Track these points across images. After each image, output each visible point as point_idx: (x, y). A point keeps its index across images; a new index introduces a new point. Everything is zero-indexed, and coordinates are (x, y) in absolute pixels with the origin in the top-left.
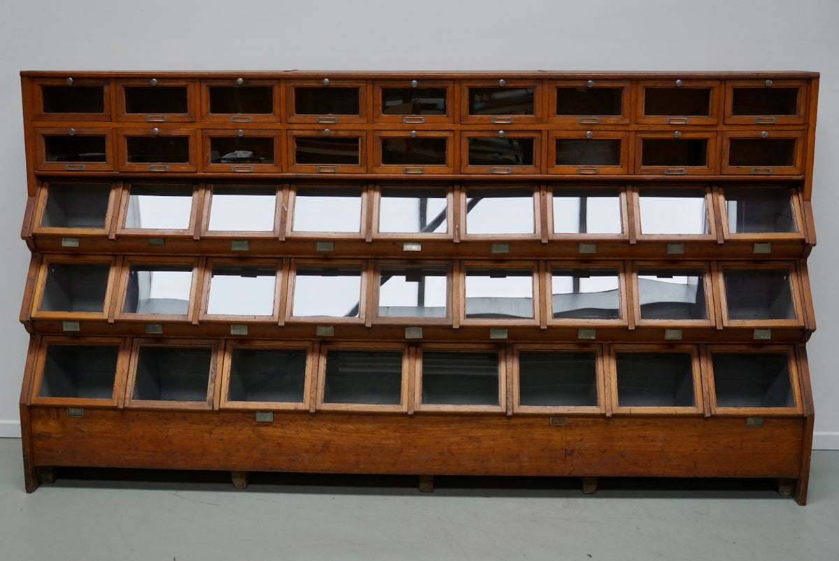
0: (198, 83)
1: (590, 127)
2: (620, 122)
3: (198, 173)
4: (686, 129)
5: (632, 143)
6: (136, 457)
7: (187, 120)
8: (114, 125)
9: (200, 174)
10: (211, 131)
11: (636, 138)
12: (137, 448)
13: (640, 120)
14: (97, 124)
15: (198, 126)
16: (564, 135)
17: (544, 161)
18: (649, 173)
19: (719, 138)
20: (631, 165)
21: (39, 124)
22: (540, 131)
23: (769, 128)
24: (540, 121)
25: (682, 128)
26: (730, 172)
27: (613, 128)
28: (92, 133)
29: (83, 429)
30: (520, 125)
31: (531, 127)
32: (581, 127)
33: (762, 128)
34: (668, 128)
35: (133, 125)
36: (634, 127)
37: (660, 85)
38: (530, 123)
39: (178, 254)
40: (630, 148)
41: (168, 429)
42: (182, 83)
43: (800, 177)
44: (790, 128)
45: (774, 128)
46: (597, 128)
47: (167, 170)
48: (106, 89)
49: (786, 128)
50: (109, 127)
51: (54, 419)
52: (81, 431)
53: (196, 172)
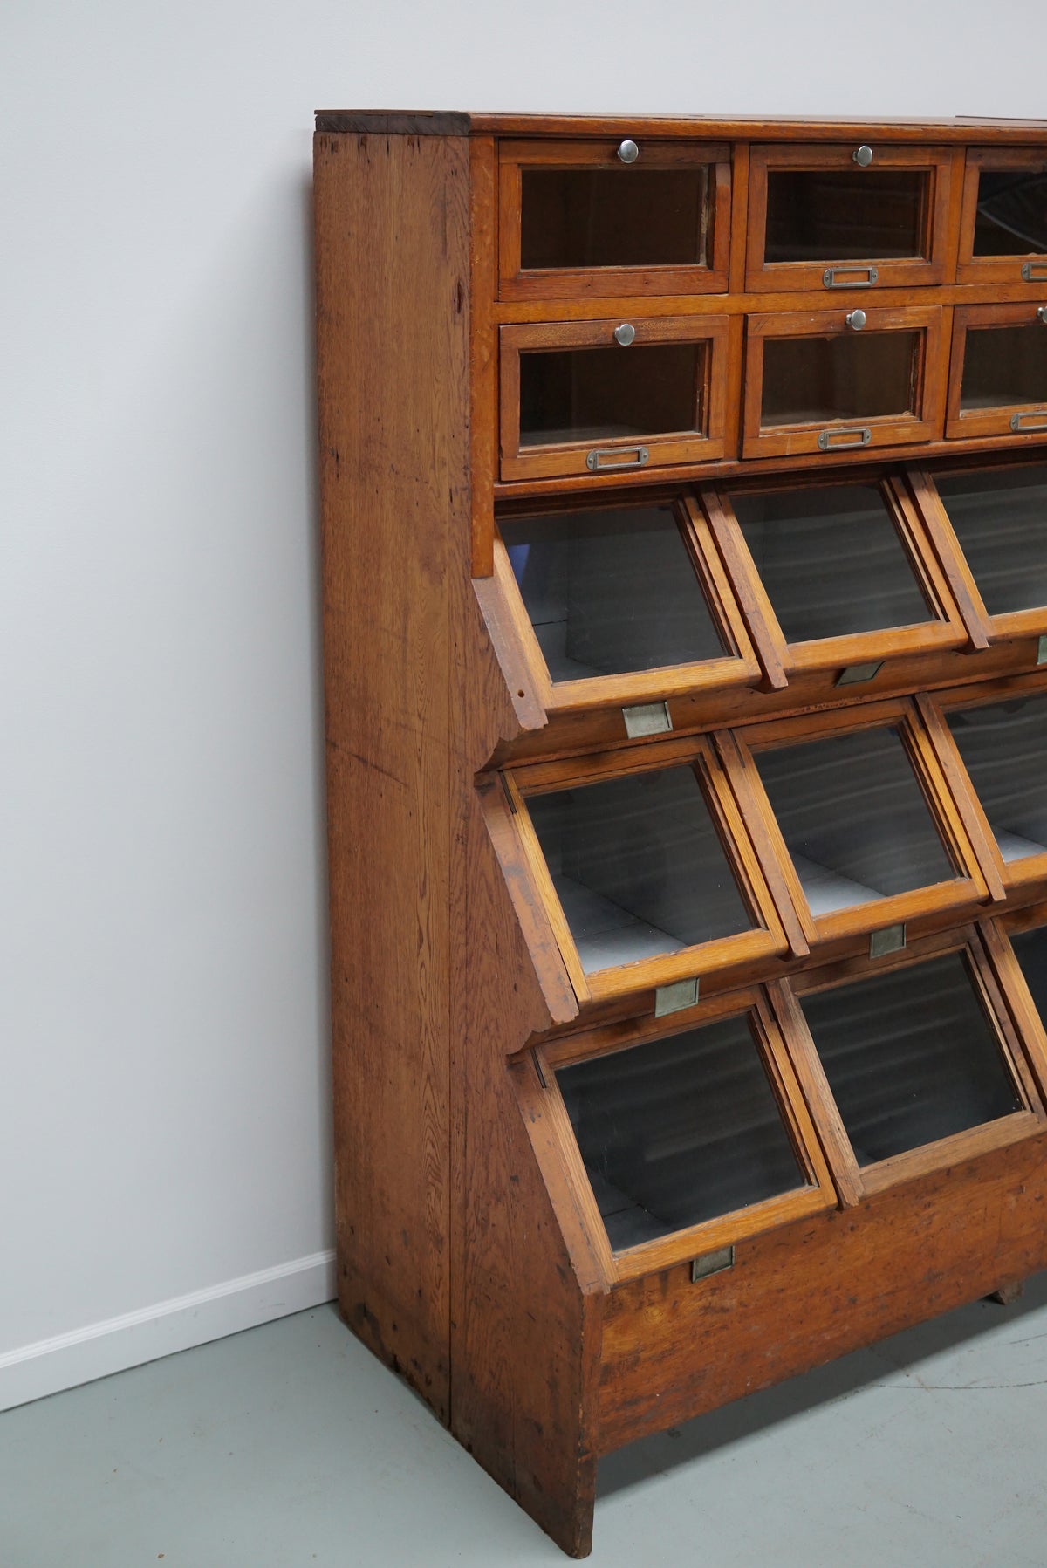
0: (961, 161)
3: (933, 445)
6: (847, 1328)
7: (927, 279)
8: (734, 303)
9: (939, 445)
10: (974, 311)
12: (853, 1301)
14: (690, 303)
15: (946, 296)
21: (512, 312)
28: (671, 336)
29: (728, 1303)
35: (789, 301)
39: (867, 698)
41: (931, 1217)
42: (921, 161)
47: (867, 442)
48: (722, 179)
50: (721, 312)
51: (652, 1304)
52: (724, 1310)
53: (928, 442)
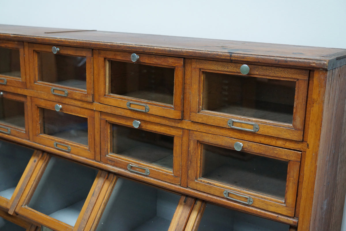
1: (61, 99)
2: (84, 98)
4: (147, 118)
5: (97, 126)
11: (101, 119)
13: (102, 99)
16: (43, 104)
17: (30, 127)
18: (113, 163)
19: (185, 139)
20: (98, 150)
22: (25, 96)
23: (250, 138)
24: (24, 85)
25: (144, 117)
26: (199, 187)
27: (79, 103)
30: (11, 88)
31: (20, 91)
32: (53, 98)
33: (239, 135)
34: (129, 114)
36: (96, 106)
37: (119, 58)
38: (18, 87)
40: (96, 131)
43: (292, 221)
44: (280, 143)
45: (257, 139)
46: (67, 101)
49: (273, 142)
